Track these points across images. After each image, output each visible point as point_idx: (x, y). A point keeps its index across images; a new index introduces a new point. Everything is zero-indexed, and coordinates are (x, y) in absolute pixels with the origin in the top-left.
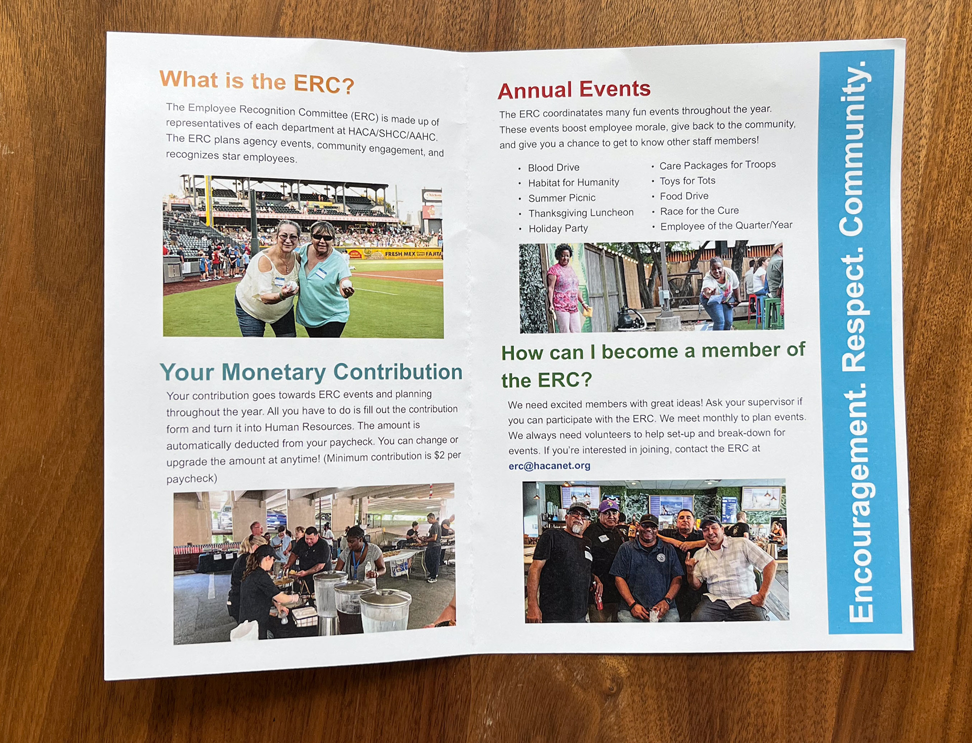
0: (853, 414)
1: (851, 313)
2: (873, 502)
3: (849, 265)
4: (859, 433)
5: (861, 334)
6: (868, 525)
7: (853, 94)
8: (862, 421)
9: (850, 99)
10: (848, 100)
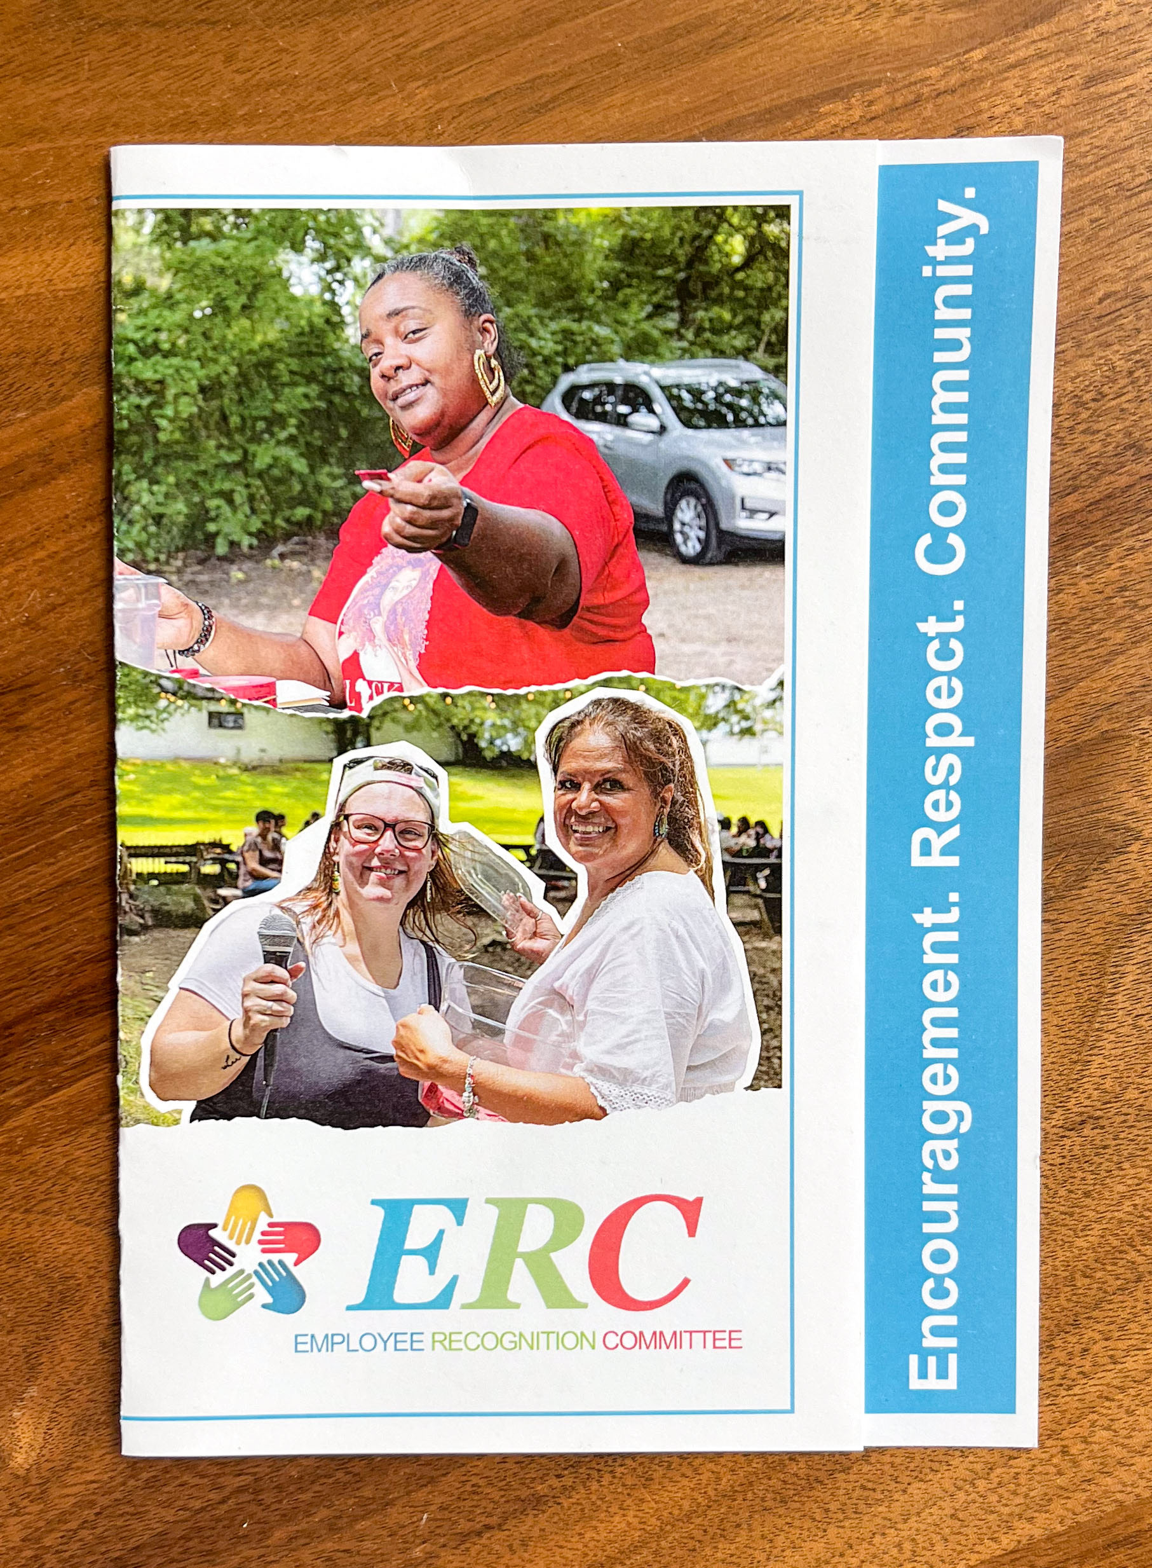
0: (930, 958)
1: (933, 741)
2: (967, 1143)
3: (932, 639)
4: (940, 996)
5: (954, 788)
6: (952, 1189)
7: (949, 261)
8: (950, 973)
9: (942, 271)
10: (938, 274)
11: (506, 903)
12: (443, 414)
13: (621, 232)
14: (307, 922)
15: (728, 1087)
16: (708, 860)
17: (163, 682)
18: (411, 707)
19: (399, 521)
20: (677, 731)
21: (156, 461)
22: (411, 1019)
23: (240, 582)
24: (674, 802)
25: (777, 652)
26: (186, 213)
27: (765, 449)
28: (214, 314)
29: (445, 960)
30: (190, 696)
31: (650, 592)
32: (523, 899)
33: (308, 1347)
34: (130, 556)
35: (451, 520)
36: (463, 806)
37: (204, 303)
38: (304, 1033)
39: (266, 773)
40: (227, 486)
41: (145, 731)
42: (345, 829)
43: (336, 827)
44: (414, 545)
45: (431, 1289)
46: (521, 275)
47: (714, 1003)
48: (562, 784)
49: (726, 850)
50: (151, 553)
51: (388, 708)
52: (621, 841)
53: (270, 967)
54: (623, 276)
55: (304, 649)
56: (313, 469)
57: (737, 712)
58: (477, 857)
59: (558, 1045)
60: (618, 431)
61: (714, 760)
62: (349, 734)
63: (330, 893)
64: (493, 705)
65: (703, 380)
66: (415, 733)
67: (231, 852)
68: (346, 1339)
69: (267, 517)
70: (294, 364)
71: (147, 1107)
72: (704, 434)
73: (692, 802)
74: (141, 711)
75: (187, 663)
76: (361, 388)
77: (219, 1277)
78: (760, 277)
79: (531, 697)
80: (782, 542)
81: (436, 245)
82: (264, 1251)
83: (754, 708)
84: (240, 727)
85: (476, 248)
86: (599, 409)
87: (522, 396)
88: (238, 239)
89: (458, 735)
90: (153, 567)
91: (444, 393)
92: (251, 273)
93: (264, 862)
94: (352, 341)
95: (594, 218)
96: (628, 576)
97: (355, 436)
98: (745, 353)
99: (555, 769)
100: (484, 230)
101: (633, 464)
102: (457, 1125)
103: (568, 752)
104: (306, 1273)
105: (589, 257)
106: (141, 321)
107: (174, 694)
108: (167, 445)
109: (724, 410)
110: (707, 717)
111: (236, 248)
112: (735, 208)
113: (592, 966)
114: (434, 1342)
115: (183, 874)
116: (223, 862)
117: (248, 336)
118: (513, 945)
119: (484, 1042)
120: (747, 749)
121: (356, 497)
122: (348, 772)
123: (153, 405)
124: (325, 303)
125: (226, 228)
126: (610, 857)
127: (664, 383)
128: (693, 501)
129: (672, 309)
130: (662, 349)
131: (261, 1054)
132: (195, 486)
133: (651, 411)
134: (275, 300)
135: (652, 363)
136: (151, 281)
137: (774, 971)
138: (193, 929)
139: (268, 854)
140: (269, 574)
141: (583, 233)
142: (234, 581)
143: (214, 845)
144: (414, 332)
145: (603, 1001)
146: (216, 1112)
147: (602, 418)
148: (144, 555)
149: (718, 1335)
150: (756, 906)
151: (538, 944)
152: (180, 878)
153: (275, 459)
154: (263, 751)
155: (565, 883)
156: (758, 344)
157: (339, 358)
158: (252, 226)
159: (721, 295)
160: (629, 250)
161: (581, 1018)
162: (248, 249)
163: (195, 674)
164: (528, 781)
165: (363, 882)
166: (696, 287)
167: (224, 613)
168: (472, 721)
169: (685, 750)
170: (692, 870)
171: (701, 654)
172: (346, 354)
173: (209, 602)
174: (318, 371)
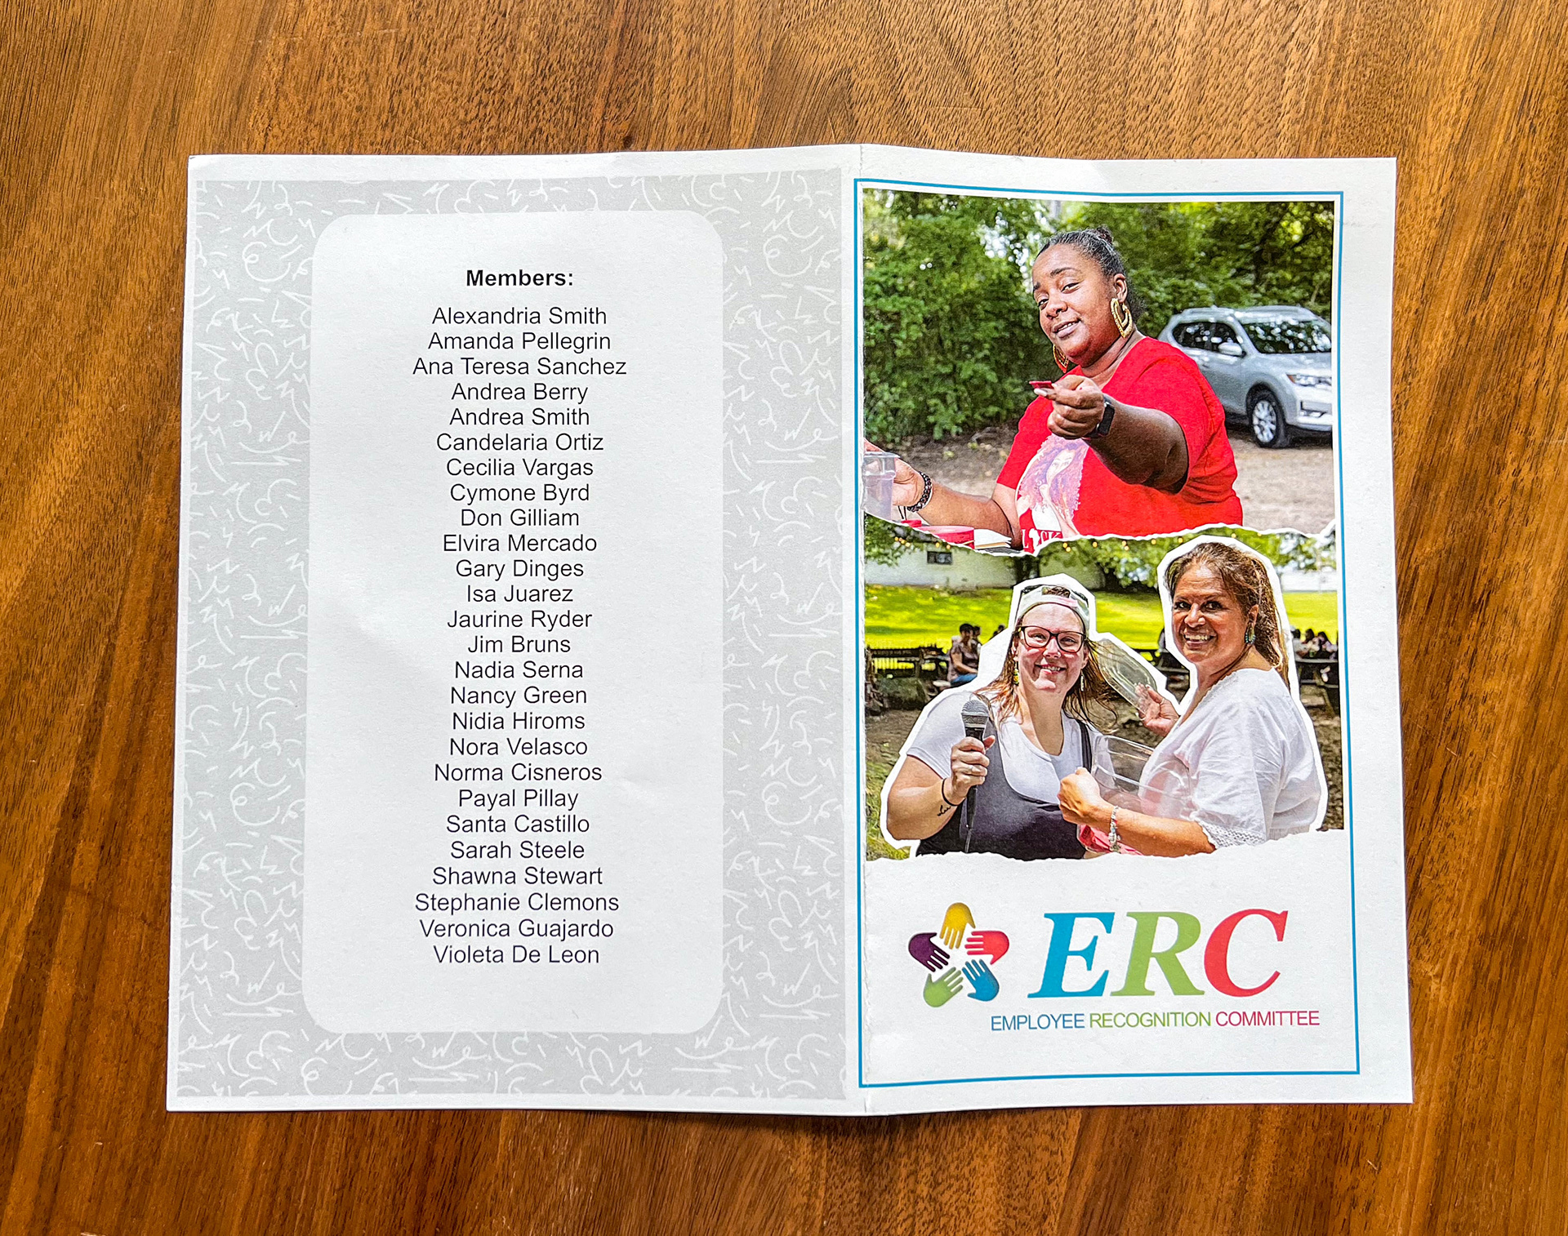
11: (1138, 692)
12: (1089, 343)
13: (1214, 218)
14: (996, 705)
15: (1305, 829)
16: (1285, 660)
17: (897, 529)
18: (1068, 549)
19: (1059, 416)
20: (1260, 567)
21: (894, 370)
22: (1071, 778)
23: (950, 458)
24: (1259, 618)
25: (1330, 510)
26: (915, 195)
27: (1318, 368)
28: (933, 268)
29: (1095, 734)
30: (915, 539)
31: (1238, 468)
32: (1151, 689)
33: (1001, 1026)
34: (875, 438)
35: (1096, 416)
36: (1106, 621)
37: (927, 260)
38: (995, 788)
39: (966, 596)
40: (942, 390)
41: (885, 565)
42: (1022, 637)
43: (1016, 636)
44: (1070, 434)
45: (1089, 980)
46: (1143, 248)
47: (1292, 767)
48: (1178, 605)
49: (1298, 653)
50: (889, 436)
51: (1052, 550)
52: (1221, 647)
53: (970, 739)
54: (1215, 249)
55: (993, 507)
56: (1000, 380)
57: (1302, 553)
58: (1116, 658)
59: (1178, 797)
60: (1213, 355)
61: (1287, 587)
62: (1025, 568)
63: (1011, 685)
64: (1127, 548)
65: (1272, 320)
66: (1071, 568)
67: (943, 654)
68: (1028, 1019)
69: (969, 413)
70: (988, 306)
71: (886, 844)
72: (1273, 358)
73: (1272, 618)
74: (881, 550)
75: (913, 516)
76: (1033, 323)
77: (938, 974)
78: (1313, 250)
79: (1153, 542)
80: (1331, 432)
81: (1084, 226)
82: (970, 953)
83: (1315, 550)
84: (949, 563)
85: (1111, 229)
86: (1198, 339)
87: (1144, 331)
88: (951, 216)
89: (1102, 569)
90: (890, 446)
91: (1090, 328)
92: (959, 240)
93: (965, 661)
94: (1027, 291)
95: (1195, 210)
96: (1222, 456)
97: (1029, 357)
98: (1302, 302)
99: (1172, 595)
100: (1117, 216)
101: (1224, 379)
102: (1105, 857)
103: (1181, 582)
104: (999, 969)
105: (1191, 235)
106: (883, 269)
107: (904, 538)
108: (901, 359)
109: (1287, 341)
110: (1281, 556)
111: (949, 222)
112: (1295, 203)
113: (1202, 739)
114: (1092, 1021)
115: (910, 670)
116: (937, 661)
117: (957, 284)
118: (1144, 722)
119: (1123, 795)
120: (1310, 581)
121: (1030, 400)
122: (1024, 596)
123: (892, 330)
124: (1009, 263)
125: (942, 208)
126: (1212, 659)
127: (1244, 322)
128: (1266, 404)
129: (1250, 272)
130: (1243, 299)
131: (965, 805)
132: (921, 388)
133: (1236, 341)
134: (975, 260)
135: (1236, 308)
136: (891, 241)
137: (1335, 742)
138: (917, 711)
139: (968, 656)
140: (970, 453)
141: (1187, 219)
142: (946, 458)
143: (931, 648)
144: (1070, 286)
145: (1211, 765)
146: (934, 848)
147: (1201, 346)
148: (884, 437)
149: (1301, 1015)
150: (1321, 695)
151: (1162, 722)
152: (907, 673)
153: (975, 372)
154: (964, 580)
155: (1181, 677)
156: (1310, 296)
157: (1019, 303)
158: (959, 208)
159: (1285, 262)
160: (1220, 231)
161: (1194, 777)
162: (957, 223)
163: (918, 524)
164: (1153, 603)
165: (1035, 676)
166: (1267, 256)
167: (939, 481)
168: (1112, 559)
169: (1266, 580)
170: (1273, 668)
171: (1275, 511)
172: (1023, 300)
173: (929, 473)
174: (1004, 311)
